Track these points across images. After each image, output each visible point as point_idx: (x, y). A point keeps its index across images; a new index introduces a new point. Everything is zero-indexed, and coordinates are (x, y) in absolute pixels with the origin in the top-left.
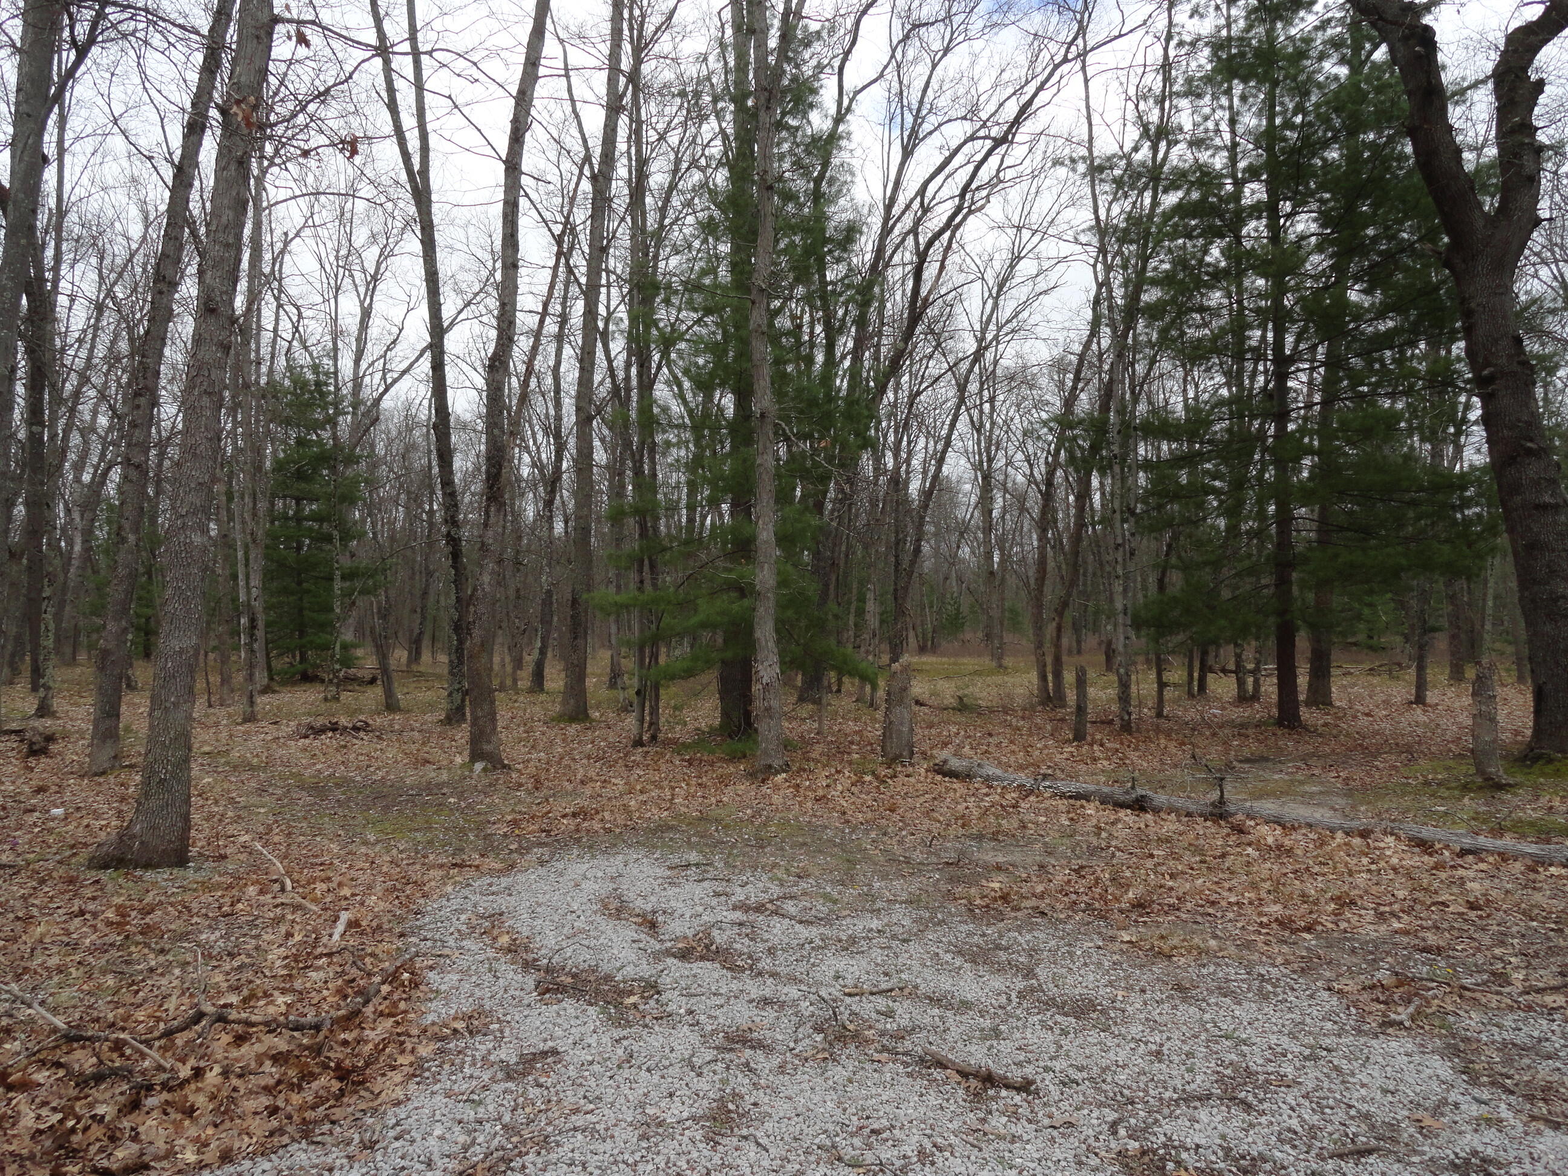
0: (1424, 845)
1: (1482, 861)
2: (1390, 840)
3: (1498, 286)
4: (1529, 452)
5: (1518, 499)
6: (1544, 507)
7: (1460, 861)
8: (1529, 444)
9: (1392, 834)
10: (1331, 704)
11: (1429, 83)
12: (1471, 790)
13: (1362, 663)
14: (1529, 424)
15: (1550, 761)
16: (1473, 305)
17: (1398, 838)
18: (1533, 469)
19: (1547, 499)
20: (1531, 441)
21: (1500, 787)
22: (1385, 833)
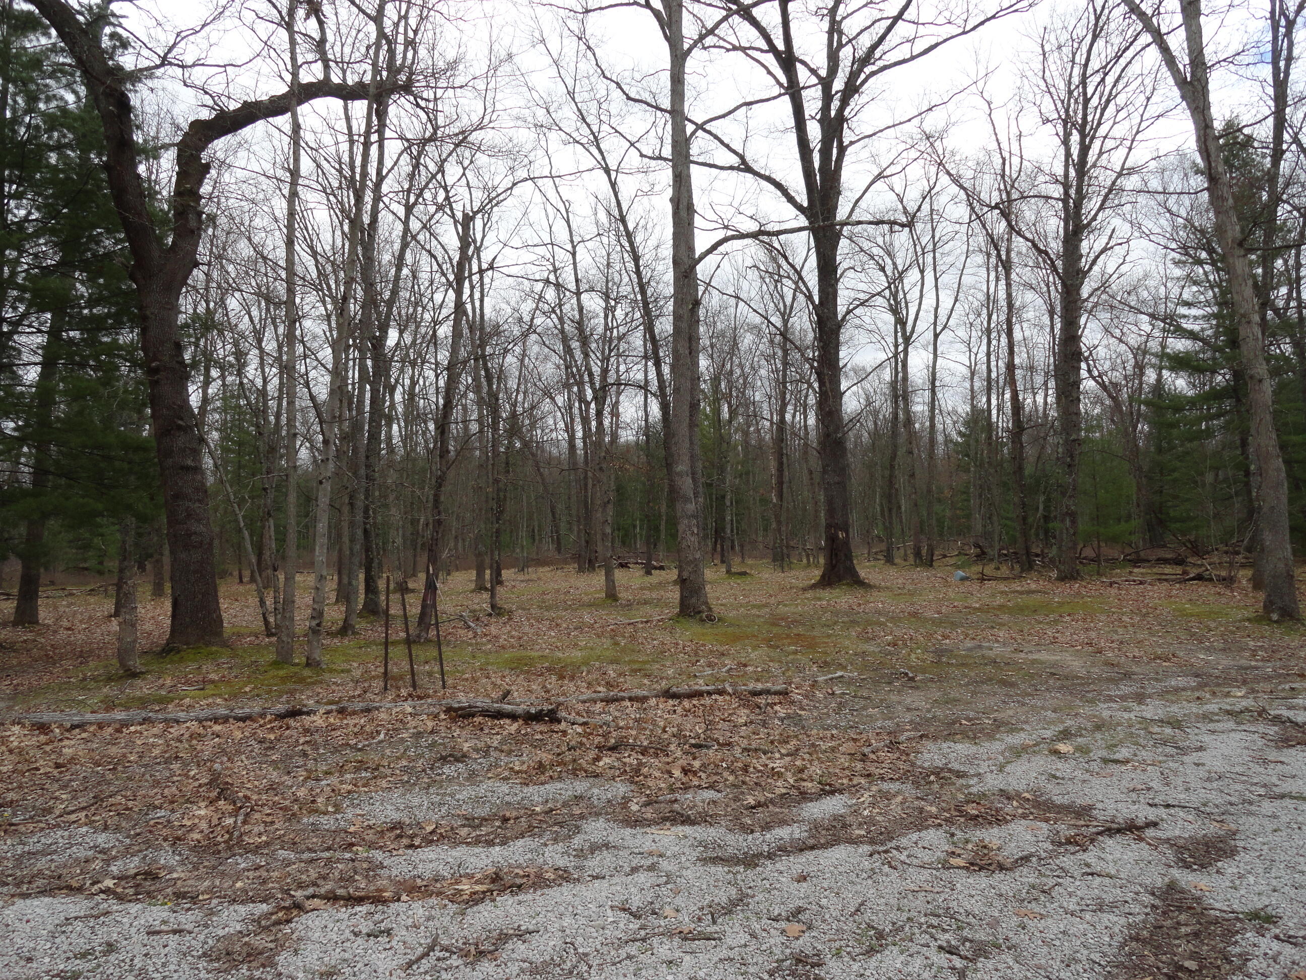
0: (43, 728)
1: (85, 731)
2: (16, 729)
3: (167, 303)
4: (179, 428)
5: (170, 461)
6: (187, 468)
7: (67, 735)
8: (180, 422)
9: (18, 724)
10: (37, 622)
11: (123, 136)
12: (113, 680)
13: (87, 584)
14: (181, 407)
15: (178, 652)
16: (148, 313)
17: (23, 726)
18: (181, 440)
19: (189, 462)
20: (182, 419)
21: (134, 675)
22: (13, 723)
